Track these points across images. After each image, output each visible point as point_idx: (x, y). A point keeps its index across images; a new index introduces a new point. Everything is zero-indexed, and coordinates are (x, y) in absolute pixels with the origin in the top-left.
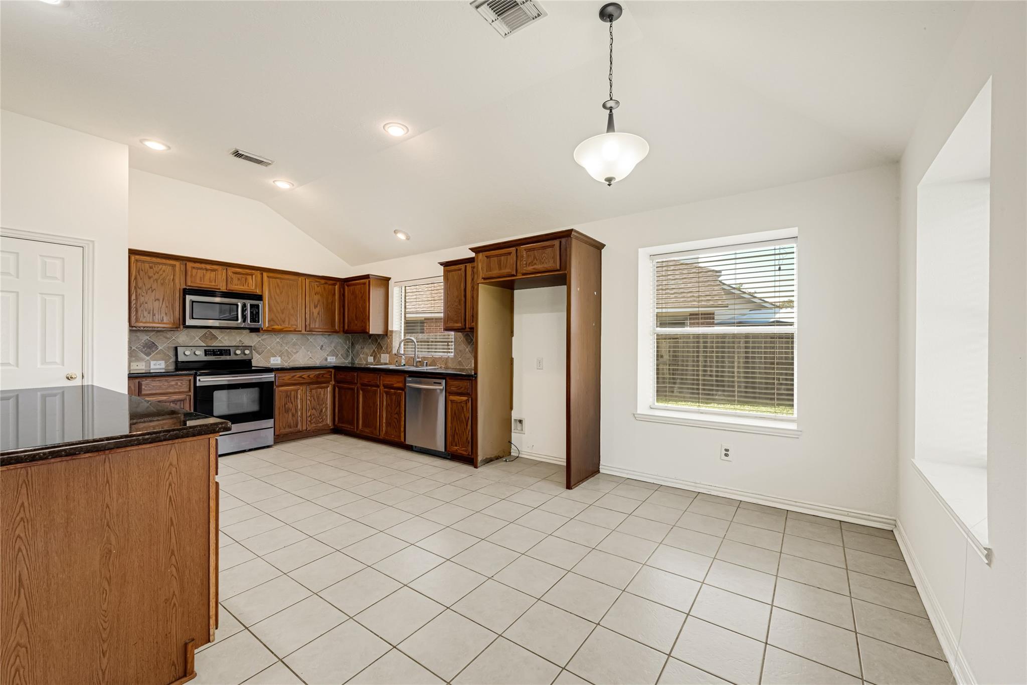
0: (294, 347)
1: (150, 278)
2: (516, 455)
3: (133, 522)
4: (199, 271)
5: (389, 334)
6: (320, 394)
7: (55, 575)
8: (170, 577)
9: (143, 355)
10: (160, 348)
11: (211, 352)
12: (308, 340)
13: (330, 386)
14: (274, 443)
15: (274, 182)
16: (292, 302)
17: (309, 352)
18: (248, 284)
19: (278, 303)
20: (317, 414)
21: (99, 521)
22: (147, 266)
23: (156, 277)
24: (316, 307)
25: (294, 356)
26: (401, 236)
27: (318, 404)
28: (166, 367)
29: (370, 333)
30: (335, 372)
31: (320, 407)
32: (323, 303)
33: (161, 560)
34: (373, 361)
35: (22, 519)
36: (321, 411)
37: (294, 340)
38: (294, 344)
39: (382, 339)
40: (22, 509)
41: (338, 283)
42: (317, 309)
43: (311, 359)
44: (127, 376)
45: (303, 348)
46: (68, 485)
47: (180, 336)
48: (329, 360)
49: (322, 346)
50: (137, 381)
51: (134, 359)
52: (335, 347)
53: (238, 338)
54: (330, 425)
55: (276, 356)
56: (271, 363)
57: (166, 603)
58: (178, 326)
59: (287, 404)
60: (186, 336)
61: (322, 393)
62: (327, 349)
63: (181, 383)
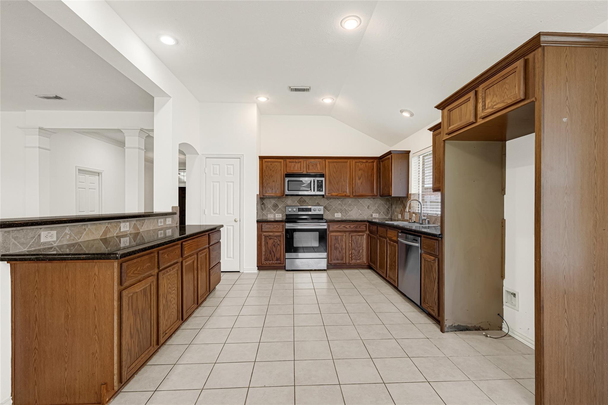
0: (350, 207)
1: (271, 170)
2: (506, 331)
3: (78, 303)
4: (292, 163)
5: (409, 196)
6: (358, 239)
7: (48, 319)
8: (95, 341)
9: (272, 211)
10: (280, 207)
11: (301, 209)
12: (359, 202)
13: (365, 234)
14: (327, 269)
15: (322, 100)
16: (344, 177)
17: (359, 211)
18: (317, 168)
19: (334, 178)
20: (356, 253)
21: (64, 298)
22: (269, 163)
23: (273, 169)
24: (359, 179)
25: (350, 213)
26: (406, 114)
27: (357, 247)
28: (282, 217)
29: (393, 196)
30: (369, 226)
31: (358, 249)
32: (365, 176)
33: (90, 329)
34: (401, 218)
35: (37, 288)
36: (359, 251)
37: (350, 202)
38: (350, 205)
39: (405, 200)
40: (37, 283)
41: (376, 161)
42: (361, 180)
43: (361, 215)
44: (256, 221)
45: (355, 207)
46: (52, 275)
47: (288, 200)
48: (373, 216)
49: (369, 206)
50: (261, 224)
51: (269, 212)
52: (378, 207)
53: (316, 201)
54: (365, 263)
55: (338, 213)
56: (335, 217)
57: (93, 355)
58: (283, 195)
59: (336, 244)
60: (291, 201)
61: (360, 239)
62: (373, 208)
63: (279, 226)
